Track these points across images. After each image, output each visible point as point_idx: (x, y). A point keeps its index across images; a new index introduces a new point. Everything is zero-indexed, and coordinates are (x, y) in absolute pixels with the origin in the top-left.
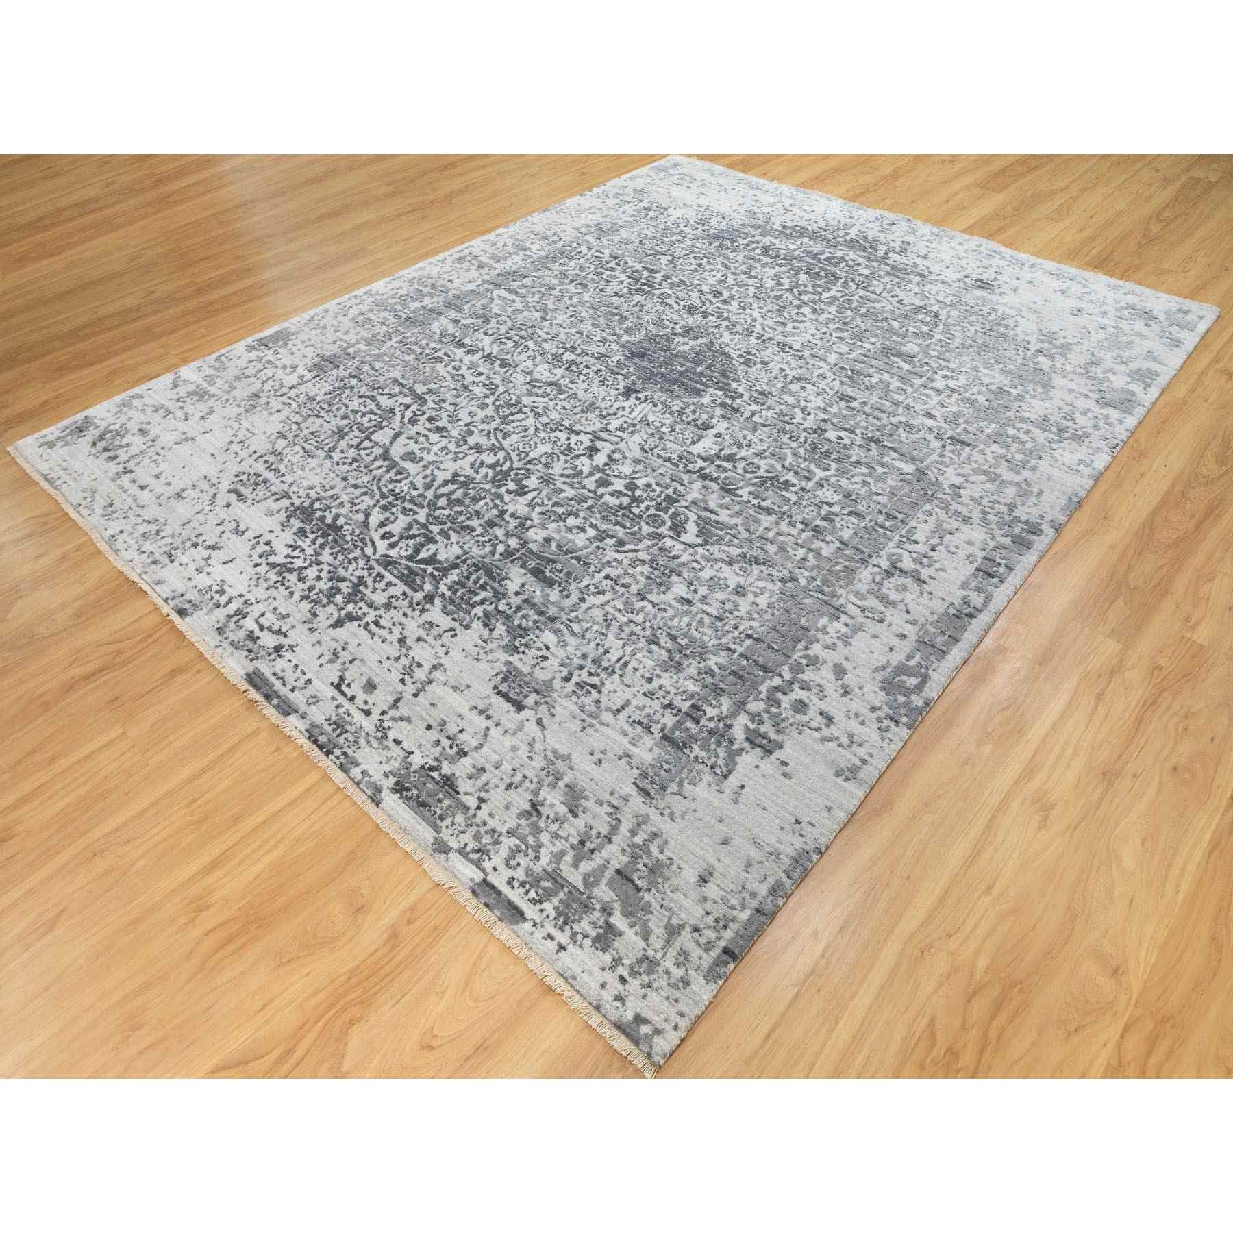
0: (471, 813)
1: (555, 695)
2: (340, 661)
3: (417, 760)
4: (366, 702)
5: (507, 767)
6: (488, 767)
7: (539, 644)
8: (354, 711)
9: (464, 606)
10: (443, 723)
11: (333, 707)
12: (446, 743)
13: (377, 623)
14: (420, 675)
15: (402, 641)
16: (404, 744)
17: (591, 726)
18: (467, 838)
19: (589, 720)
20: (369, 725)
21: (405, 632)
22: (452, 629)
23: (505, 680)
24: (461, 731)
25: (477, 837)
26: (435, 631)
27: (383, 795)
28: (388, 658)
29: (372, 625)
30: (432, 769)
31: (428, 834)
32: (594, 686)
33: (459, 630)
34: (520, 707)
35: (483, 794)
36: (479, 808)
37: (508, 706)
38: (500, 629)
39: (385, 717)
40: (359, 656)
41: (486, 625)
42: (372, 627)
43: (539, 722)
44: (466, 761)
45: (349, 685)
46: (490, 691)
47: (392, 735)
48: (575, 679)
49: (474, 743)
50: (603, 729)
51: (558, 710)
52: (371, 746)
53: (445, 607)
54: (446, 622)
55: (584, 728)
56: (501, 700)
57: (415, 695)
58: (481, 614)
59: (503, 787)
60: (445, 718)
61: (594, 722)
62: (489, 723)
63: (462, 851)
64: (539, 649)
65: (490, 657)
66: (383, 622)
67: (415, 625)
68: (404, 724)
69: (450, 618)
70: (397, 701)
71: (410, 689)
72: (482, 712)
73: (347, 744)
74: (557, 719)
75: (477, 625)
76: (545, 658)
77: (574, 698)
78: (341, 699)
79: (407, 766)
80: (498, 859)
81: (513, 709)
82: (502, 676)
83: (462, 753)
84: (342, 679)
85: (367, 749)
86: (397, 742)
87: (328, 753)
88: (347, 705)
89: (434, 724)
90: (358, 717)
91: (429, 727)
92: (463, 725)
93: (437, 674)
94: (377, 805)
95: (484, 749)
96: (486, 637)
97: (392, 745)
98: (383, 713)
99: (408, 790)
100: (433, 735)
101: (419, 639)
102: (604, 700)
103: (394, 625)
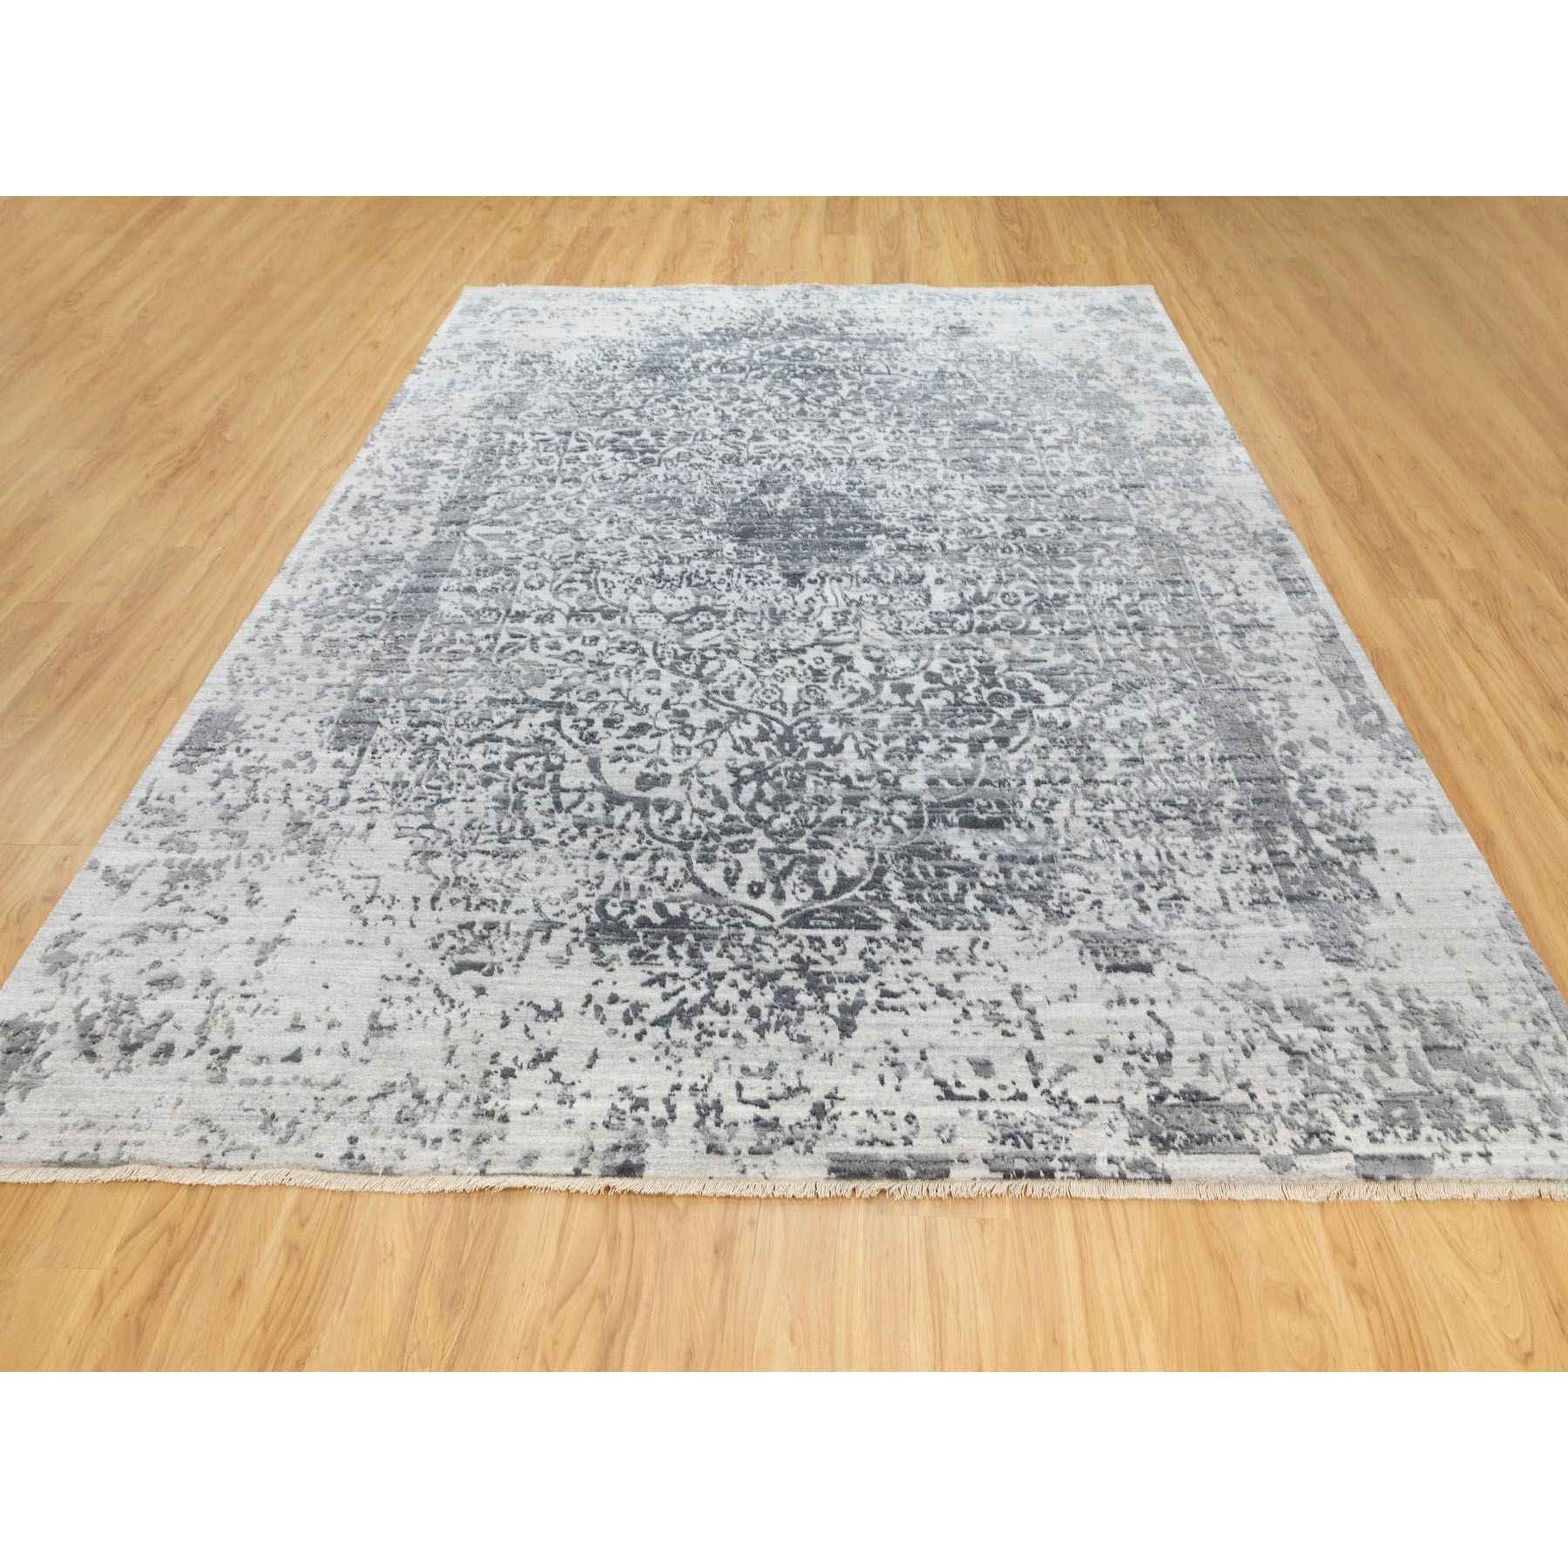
0: (1253, 1107)
1: (1157, 932)
2: (910, 1067)
3: (1139, 1101)
4: (1003, 1087)
5: (1219, 1035)
6: (1206, 1049)
7: (1074, 894)
8: (1005, 1108)
9: (951, 907)
10: (1104, 1043)
11: (977, 1123)
12: (1135, 1060)
13: (885, 994)
14: (1012, 1011)
15: (942, 992)
16: (1101, 1097)
17: (1226, 936)
18: (1284, 1134)
19: (1215, 932)
20: (1037, 1107)
21: (931, 980)
22: (974, 942)
23: (1095, 953)
24: (1131, 1037)
25: (1291, 1125)
26: (962, 955)
27: (1159, 1165)
28: (956, 1022)
29: (885, 1000)
30: (1160, 1098)
31: (1252, 1164)
32: (1175, 897)
33: (983, 936)
34: (1146, 969)
35: (1238, 1080)
36: (1253, 1096)
37: (1135, 977)
38: (1021, 906)
39: (1044, 1085)
40: (924, 1045)
41: (1000, 912)
42: (888, 1002)
43: (1182, 969)
44: (1178, 1061)
45: (958, 1084)
46: (1099, 976)
47: (1077, 1096)
48: (1152, 904)
49: (1158, 1038)
50: (1237, 931)
51: (1182, 944)
52: (1074, 1128)
53: (933, 923)
54: (956, 939)
55: (1223, 944)
56: (1120, 974)
57: (1039, 1037)
58: (980, 905)
59: (1241, 1056)
60: (1099, 1036)
61: (1222, 930)
62: (1144, 1007)
63: (1298, 1151)
64: (1081, 899)
65: (1049, 943)
66: (895, 988)
67: (932, 964)
68: (1072, 1076)
69: (954, 931)
70: (1030, 1057)
71: (1025, 1035)
72: (1121, 1002)
73: (1051, 1147)
74: (1192, 952)
75: (990, 917)
76: (1098, 903)
77: (1176, 922)
78: (974, 1107)
79: (1135, 1115)
80: (1339, 1129)
81: (1143, 976)
82: (1087, 952)
83: (1165, 1058)
84: (940, 1083)
85: (1076, 1134)
86: (1092, 1100)
87: (1050, 1174)
88: (989, 1107)
89: (1099, 1051)
90: (1018, 1110)
91: (1099, 1059)
92: (1126, 1029)
93: (1027, 998)
94: (1168, 1180)
95: (1178, 1036)
96: (1015, 923)
97: (1091, 1108)
98: (1036, 1084)
99: (1172, 1138)
100: (1114, 1064)
101: (958, 977)
102: (1200, 903)
103: (908, 981)
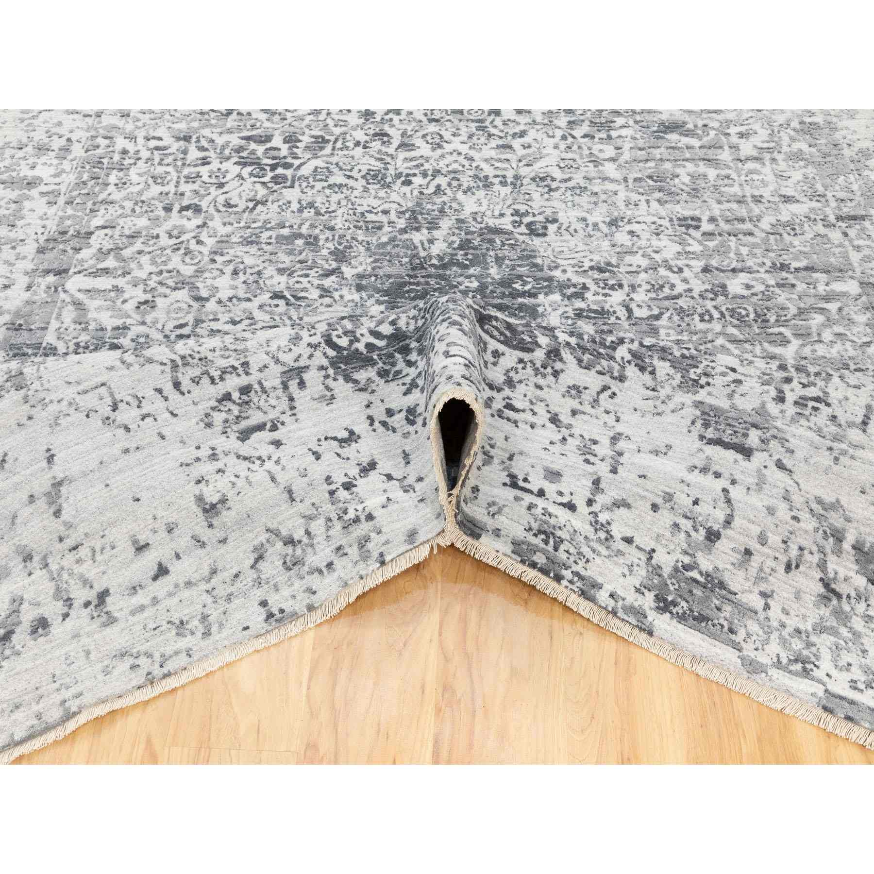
0: (761, 615)
1: (779, 424)
2: (497, 461)
3: (666, 560)
4: (560, 494)
5: (774, 539)
6: (754, 546)
7: (719, 369)
8: (553, 509)
10: (669, 497)
11: (524, 511)
12: (686, 524)
13: (508, 406)
14: (604, 449)
15: (554, 420)
16: (637, 540)
17: (844, 453)
18: (774, 648)
19: (835, 445)
20: (580, 522)
21: (551, 408)
22: (605, 388)
23: (706, 425)
24: (696, 502)
25: (784, 643)
26: (587, 396)
27: (650, 619)
28: (551, 443)
29: (506, 410)
30: (687, 568)
31: (730, 655)
32: (817, 399)
33: (615, 386)
34: (747, 452)
36: (767, 607)
37: (731, 454)
38: (663, 368)
39: (596, 508)
41: (642, 369)
42: (507, 413)
43: (780, 465)
44: (722, 545)
45: (527, 480)
46: (698, 444)
47: (617, 531)
48: (790, 397)
49: (720, 515)
50: (859, 453)
51: (793, 443)
52: (599, 555)
54: (592, 380)
55: (836, 459)
56: (718, 448)
57: (614, 471)
58: (628, 357)
60: (667, 490)
61: (844, 446)
62: (723, 483)
63: (778, 664)
64: (723, 374)
65: (671, 405)
66: (518, 405)
67: (559, 395)
68: (623, 511)
69: (593, 372)
70: (596, 482)
71: (603, 469)
72: (704, 470)
73: (572, 559)
74: (800, 454)
75: (631, 371)
76: (738, 382)
77: (803, 421)
78: (528, 498)
79: (657, 570)
80: (826, 664)
81: (739, 457)
82: (699, 423)
83: (713, 536)
84: (514, 476)
85: (598, 560)
86: (629, 540)
87: (558, 578)
88: (540, 503)
89: (659, 501)
90: (562, 515)
91: (655, 507)
92: (695, 493)
93: (622, 445)
94: (650, 633)
95: (737, 522)
96: (650, 383)
97: (623, 546)
98: (590, 503)
99: (674, 604)
100: (666, 518)
102: (839, 413)
